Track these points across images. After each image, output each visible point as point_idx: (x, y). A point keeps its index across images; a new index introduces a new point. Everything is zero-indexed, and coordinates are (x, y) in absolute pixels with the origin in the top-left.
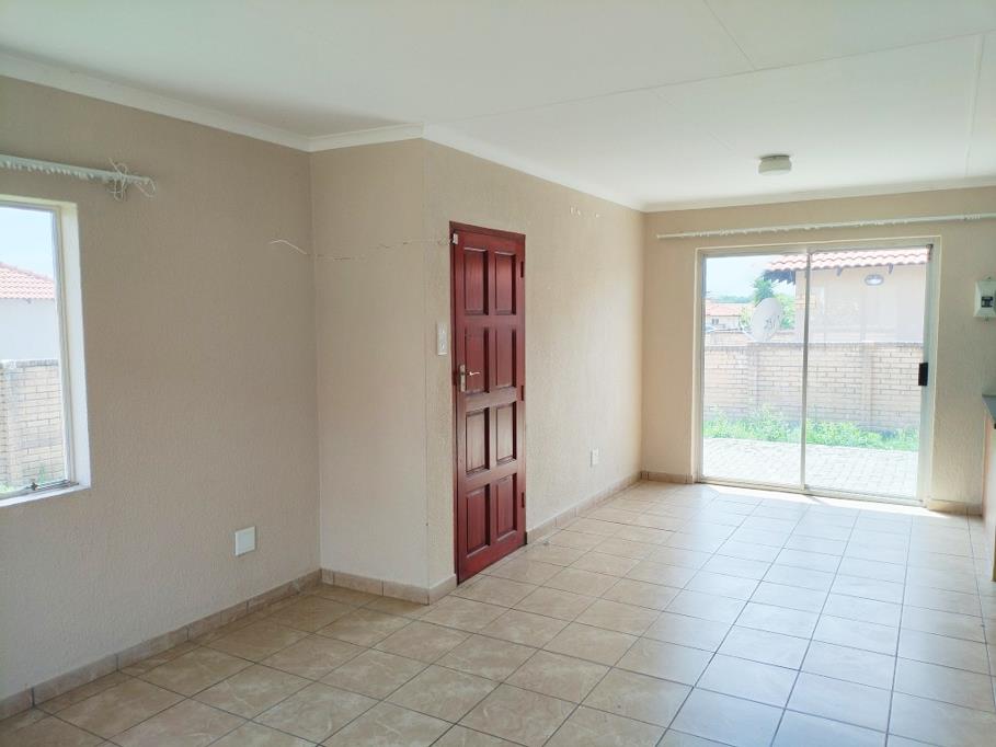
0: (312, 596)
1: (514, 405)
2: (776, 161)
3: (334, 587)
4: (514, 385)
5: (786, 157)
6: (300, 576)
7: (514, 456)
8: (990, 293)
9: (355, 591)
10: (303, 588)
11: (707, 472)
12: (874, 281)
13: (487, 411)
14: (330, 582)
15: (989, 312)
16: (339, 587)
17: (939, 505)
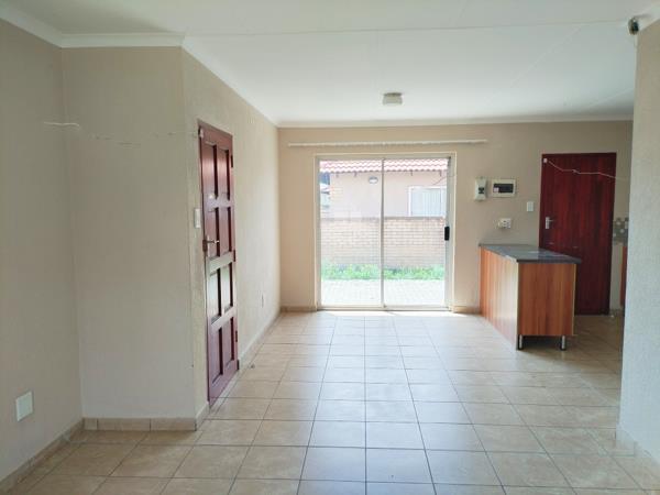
0: (83, 443)
1: (231, 265)
2: (394, 97)
3: (99, 432)
4: (230, 250)
5: (399, 95)
6: (68, 428)
7: (232, 304)
8: (483, 185)
9: (121, 432)
10: (71, 438)
11: (324, 303)
12: (373, 181)
13: (219, 271)
14: (95, 428)
15: (483, 196)
16: (104, 431)
17: (458, 309)
